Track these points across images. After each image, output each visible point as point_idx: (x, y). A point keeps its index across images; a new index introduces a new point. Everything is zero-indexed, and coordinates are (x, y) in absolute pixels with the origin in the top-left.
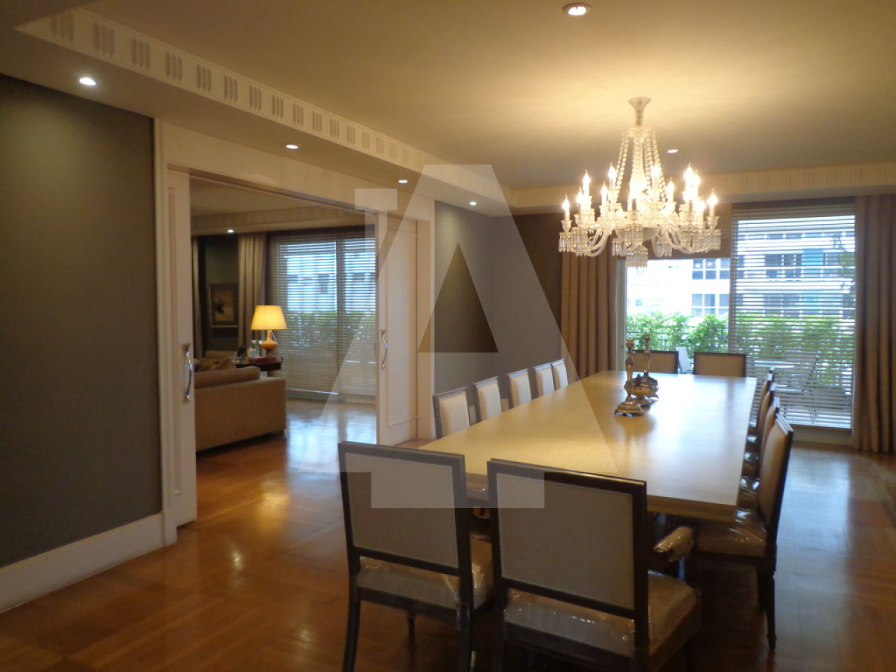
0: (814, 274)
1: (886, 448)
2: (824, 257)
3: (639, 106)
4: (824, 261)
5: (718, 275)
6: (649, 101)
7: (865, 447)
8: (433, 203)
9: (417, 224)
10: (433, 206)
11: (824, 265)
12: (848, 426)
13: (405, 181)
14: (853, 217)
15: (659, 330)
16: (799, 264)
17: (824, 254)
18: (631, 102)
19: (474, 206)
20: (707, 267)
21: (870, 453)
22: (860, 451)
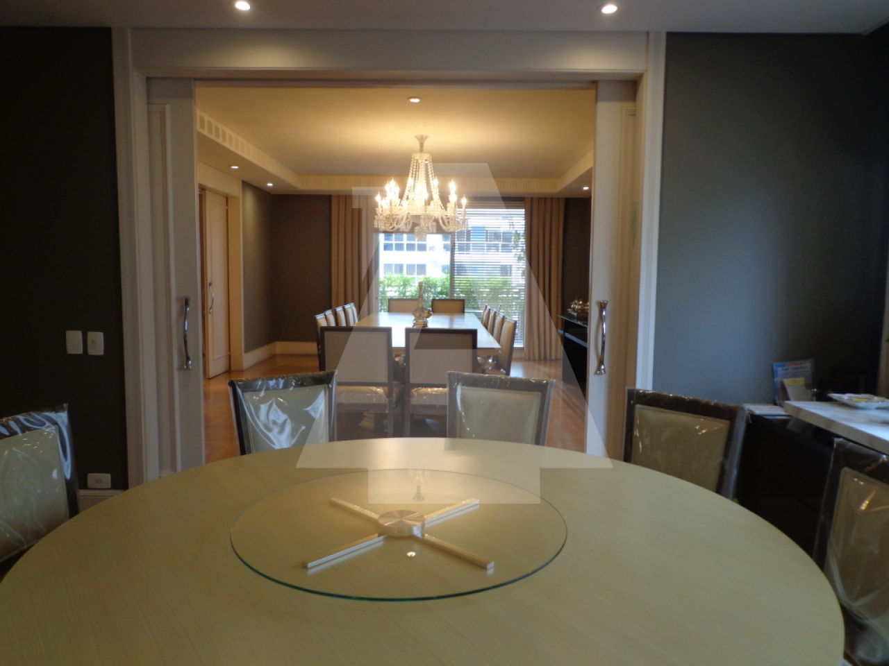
0: (479, 248)
1: (542, 357)
2: (487, 236)
3: (422, 140)
4: (487, 238)
5: (405, 247)
6: (427, 137)
7: (531, 358)
8: (241, 182)
9: (227, 198)
10: (241, 185)
11: (487, 241)
12: (522, 346)
13: (236, 167)
14: (524, 210)
15: (390, 288)
16: (468, 239)
17: (487, 231)
18: (416, 137)
19: (270, 187)
20: (408, 239)
21: (534, 360)
22: (529, 360)
